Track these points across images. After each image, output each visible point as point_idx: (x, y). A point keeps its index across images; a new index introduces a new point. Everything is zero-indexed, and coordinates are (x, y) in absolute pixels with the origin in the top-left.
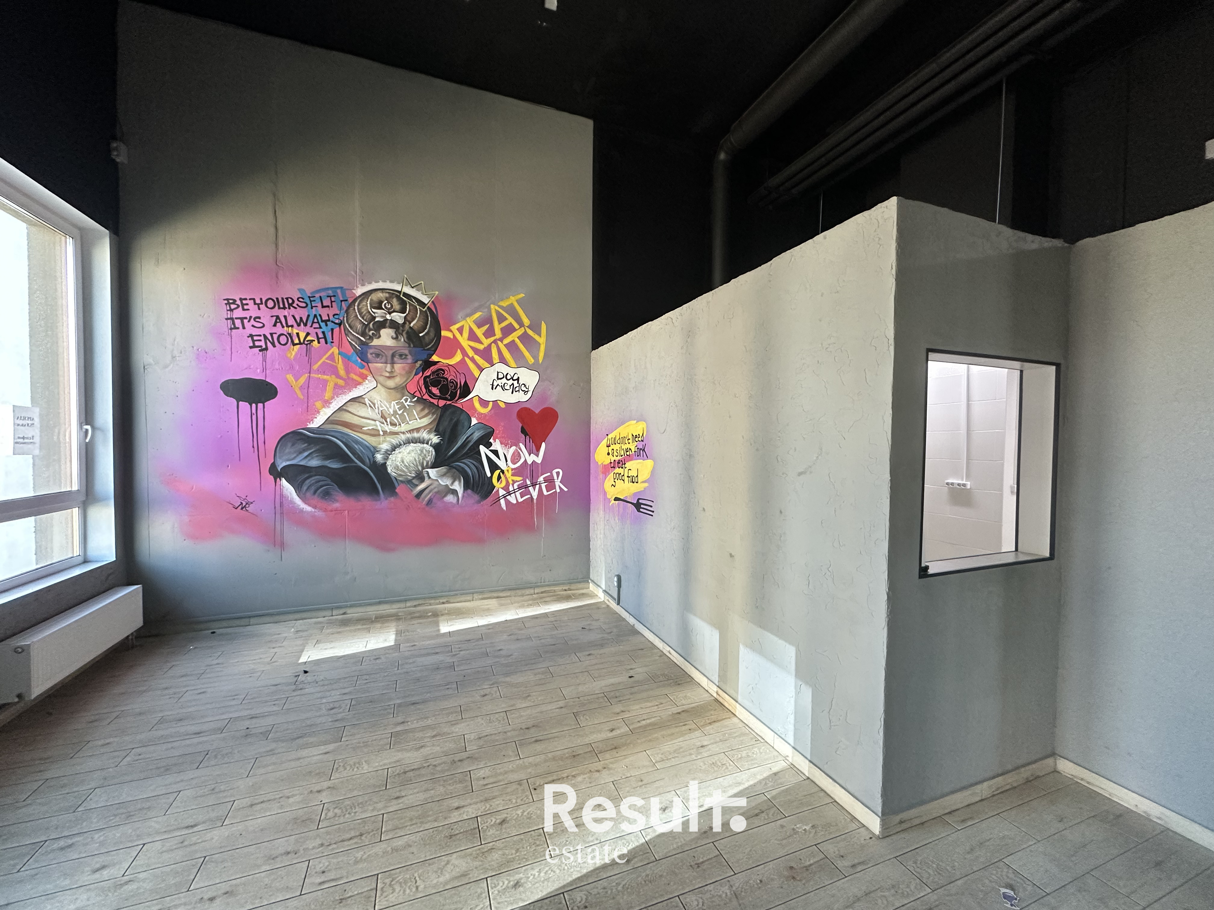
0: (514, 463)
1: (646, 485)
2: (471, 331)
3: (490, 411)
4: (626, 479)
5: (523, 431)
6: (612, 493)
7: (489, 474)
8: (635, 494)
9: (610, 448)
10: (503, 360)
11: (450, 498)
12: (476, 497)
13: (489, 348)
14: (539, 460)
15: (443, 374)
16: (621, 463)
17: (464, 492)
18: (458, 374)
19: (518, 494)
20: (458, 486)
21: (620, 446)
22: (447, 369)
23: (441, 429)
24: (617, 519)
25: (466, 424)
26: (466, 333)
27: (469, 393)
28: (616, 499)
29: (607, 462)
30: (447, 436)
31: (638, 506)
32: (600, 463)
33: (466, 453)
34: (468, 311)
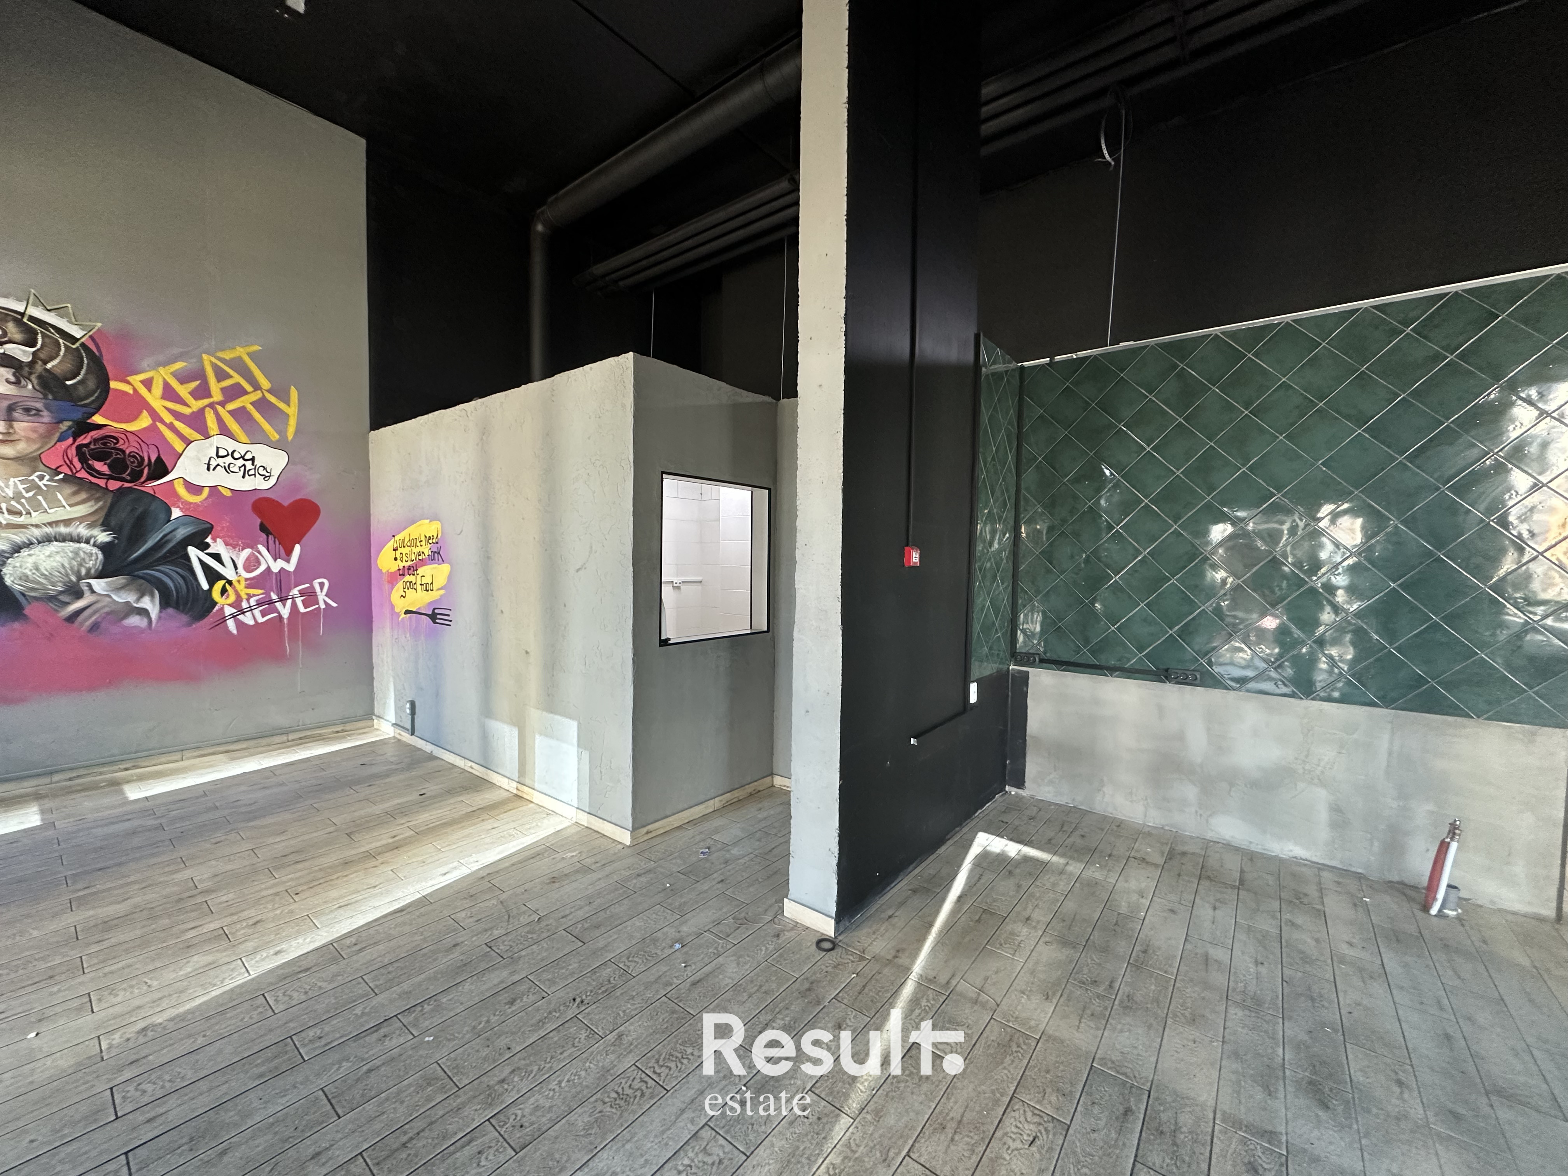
0: (248, 569)
1: (442, 592)
2: (167, 387)
3: (206, 499)
4: (419, 587)
5: (263, 528)
6: (400, 605)
7: (205, 586)
8: (430, 604)
9: (398, 552)
10: (225, 431)
11: (134, 621)
12: (185, 618)
13: (200, 415)
14: (291, 567)
15: (115, 444)
16: (411, 570)
17: (161, 612)
18: (144, 447)
19: (257, 612)
20: (151, 604)
21: (409, 549)
22: (123, 436)
23: (113, 523)
24: (408, 635)
25: (162, 516)
26: (158, 389)
27: (166, 472)
28: (407, 612)
29: (394, 568)
30: (126, 531)
31: (433, 617)
32: (384, 571)
33: (164, 557)
34: (161, 358)
